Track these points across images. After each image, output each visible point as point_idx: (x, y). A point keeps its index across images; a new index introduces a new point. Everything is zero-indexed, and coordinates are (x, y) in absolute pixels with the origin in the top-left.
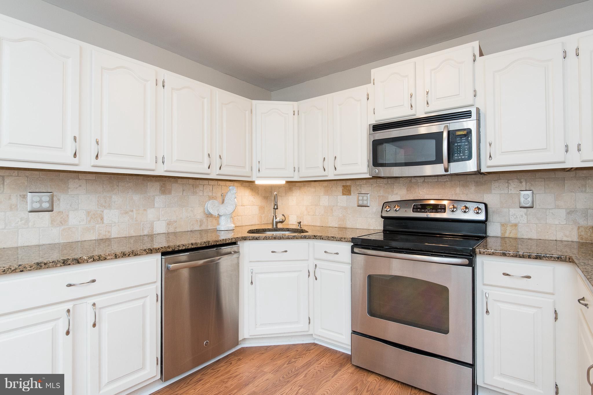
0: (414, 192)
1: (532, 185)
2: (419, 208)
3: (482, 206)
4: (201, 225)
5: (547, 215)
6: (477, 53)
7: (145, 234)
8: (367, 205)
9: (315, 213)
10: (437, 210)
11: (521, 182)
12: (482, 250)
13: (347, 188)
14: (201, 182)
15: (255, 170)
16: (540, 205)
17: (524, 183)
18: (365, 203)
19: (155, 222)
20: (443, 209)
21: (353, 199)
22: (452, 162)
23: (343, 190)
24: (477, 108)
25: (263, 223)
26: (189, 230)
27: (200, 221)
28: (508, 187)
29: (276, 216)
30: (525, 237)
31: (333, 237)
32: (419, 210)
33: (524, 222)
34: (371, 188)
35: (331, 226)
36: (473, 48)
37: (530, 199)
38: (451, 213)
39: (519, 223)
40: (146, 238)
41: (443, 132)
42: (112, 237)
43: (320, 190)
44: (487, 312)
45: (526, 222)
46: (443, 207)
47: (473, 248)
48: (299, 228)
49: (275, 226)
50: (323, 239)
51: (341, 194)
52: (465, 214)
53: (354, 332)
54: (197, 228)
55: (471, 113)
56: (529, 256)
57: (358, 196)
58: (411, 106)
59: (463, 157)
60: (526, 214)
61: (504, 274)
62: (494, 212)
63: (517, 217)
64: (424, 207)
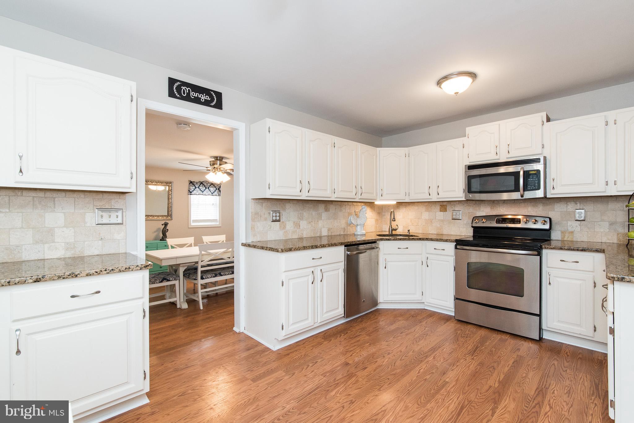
0: (496, 210)
1: (584, 205)
2: (501, 221)
3: (548, 220)
4: (344, 232)
5: (595, 226)
6: (545, 120)
7: (318, 236)
8: (459, 219)
9: (418, 224)
10: (514, 222)
11: (576, 204)
12: (547, 246)
13: (444, 207)
14: (344, 203)
15: (379, 195)
16: (590, 219)
17: (578, 204)
18: (458, 217)
19: (322, 229)
20: (519, 221)
21: (448, 214)
22: (526, 191)
23: (440, 208)
24: (544, 156)
25: (377, 231)
26: (338, 234)
27: (344, 229)
28: (567, 207)
29: (391, 226)
30: (579, 240)
31: (441, 239)
32: (500, 222)
33: (578, 230)
34: (463, 207)
35: (431, 233)
36: (542, 117)
37: (583, 215)
38: (525, 224)
39: (574, 231)
40: (318, 238)
41: (520, 172)
42: (304, 237)
43: (422, 209)
44: (550, 283)
45: (580, 230)
46: (519, 220)
47: (540, 245)
48: (408, 234)
49: (391, 233)
50: (433, 240)
51: (439, 211)
52: (535, 225)
53: (456, 299)
54: (342, 233)
55: (540, 160)
56: (577, 249)
57: (453, 213)
58: (497, 153)
59: (534, 188)
60: (580, 225)
61: (561, 261)
62: (556, 223)
63: (573, 227)
64: (505, 220)
